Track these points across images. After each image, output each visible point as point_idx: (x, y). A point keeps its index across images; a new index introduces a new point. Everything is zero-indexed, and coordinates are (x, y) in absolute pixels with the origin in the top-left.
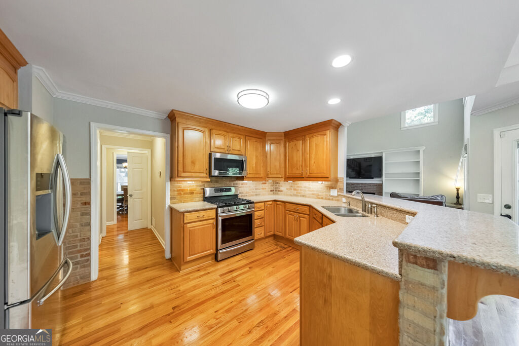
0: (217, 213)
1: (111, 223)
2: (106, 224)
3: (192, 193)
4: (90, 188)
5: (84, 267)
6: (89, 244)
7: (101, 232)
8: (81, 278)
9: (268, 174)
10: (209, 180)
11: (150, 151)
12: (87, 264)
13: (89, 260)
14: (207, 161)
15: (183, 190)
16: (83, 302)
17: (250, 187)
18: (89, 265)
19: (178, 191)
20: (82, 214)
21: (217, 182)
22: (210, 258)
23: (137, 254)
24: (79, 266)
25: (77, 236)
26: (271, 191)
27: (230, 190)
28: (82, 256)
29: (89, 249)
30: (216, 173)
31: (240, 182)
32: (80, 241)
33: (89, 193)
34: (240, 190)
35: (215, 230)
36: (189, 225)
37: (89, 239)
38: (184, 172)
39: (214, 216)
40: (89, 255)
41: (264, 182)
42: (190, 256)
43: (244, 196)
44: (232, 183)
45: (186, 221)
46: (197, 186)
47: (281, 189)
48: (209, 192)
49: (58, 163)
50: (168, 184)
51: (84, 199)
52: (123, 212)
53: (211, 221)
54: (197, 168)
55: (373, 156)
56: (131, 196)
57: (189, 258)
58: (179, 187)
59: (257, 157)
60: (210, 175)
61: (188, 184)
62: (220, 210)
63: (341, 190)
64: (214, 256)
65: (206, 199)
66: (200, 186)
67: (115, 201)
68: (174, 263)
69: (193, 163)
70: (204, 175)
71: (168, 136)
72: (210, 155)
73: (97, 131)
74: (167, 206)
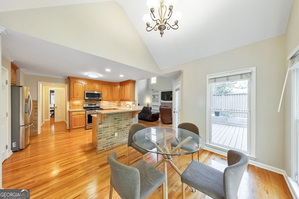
0: (86, 112)
1: (47, 120)
2: (44, 120)
3: (78, 106)
4: (37, 103)
5: (35, 129)
6: (37, 122)
7: (42, 122)
8: (34, 133)
9: (113, 99)
10: (84, 101)
12: (36, 128)
13: (37, 127)
14: (84, 94)
15: (74, 105)
17: (106, 104)
18: (37, 129)
19: (72, 105)
20: (35, 112)
21: (90, 102)
22: (83, 128)
23: (56, 128)
24: (33, 129)
25: (33, 119)
26: (118, 105)
27: (95, 105)
28: (35, 126)
29: (37, 124)
30: (86, 98)
31: (100, 102)
32: (34, 120)
33: (37, 105)
34: (101, 105)
35: (85, 119)
36: (74, 116)
37: (37, 120)
38: (73, 98)
39: (85, 114)
40: (37, 125)
41: (114, 102)
42: (74, 126)
43: (104, 107)
44: (97, 102)
45: (72, 115)
46: (80, 103)
47: (122, 104)
48: (85, 106)
49: (29, 96)
50: (68, 103)
51: (35, 107)
53: (84, 115)
54: (79, 96)
55: (165, 91)
56: (56, 108)
57: (74, 127)
58: (73, 103)
59: (107, 92)
60: (85, 100)
61: (77, 102)
64: (85, 128)
65: (85, 108)
66: (82, 103)
67: (49, 111)
68: (69, 130)
69: (77, 95)
70: (82, 99)
71: (68, 85)
72: (85, 91)
73: (40, 85)
74: (67, 110)
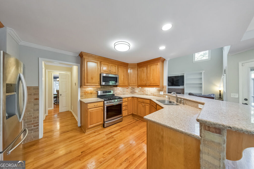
0: (104, 104)
1: (51, 109)
2: (48, 109)
3: (91, 93)
4: (38, 91)
5: (36, 131)
6: (38, 120)
7: (45, 113)
8: (34, 137)
9: (129, 84)
10: (100, 87)
11: (70, 72)
12: (37, 130)
13: (38, 128)
14: (99, 78)
15: (87, 92)
16: (34, 150)
17: (120, 90)
18: (38, 131)
19: (84, 92)
20: (35, 105)
21: (104, 88)
22: (101, 126)
23: (64, 124)
24: (33, 131)
25: (32, 116)
26: (131, 92)
27: (110, 92)
28: (34, 126)
29: (38, 122)
30: (104, 83)
31: (116, 88)
32: (34, 118)
33: (38, 94)
34: (115, 92)
35: (103, 112)
36: (90, 110)
37: (38, 117)
38: (87, 83)
39: (103, 105)
40: (38, 125)
41: (127, 88)
42: (90, 125)
43: (118, 95)
44: (112, 88)
45: (88, 108)
46: (94, 90)
47: (136, 91)
48: (100, 93)
49: (20, 78)
50: (79, 89)
51: (36, 97)
52: (57, 103)
53: (101, 108)
54: (94, 81)
55: (180, 75)
56: (61, 95)
58: (85, 90)
59: (124, 75)
60: (101, 85)
61: (90, 89)
62: (105, 102)
63: (165, 92)
64: (102, 125)
65: (99, 96)
66: (95, 90)
67: (53, 98)
68: (82, 129)
69: (92, 78)
70: (98, 84)
71: (79, 65)
72: (100, 74)
74: (79, 100)
